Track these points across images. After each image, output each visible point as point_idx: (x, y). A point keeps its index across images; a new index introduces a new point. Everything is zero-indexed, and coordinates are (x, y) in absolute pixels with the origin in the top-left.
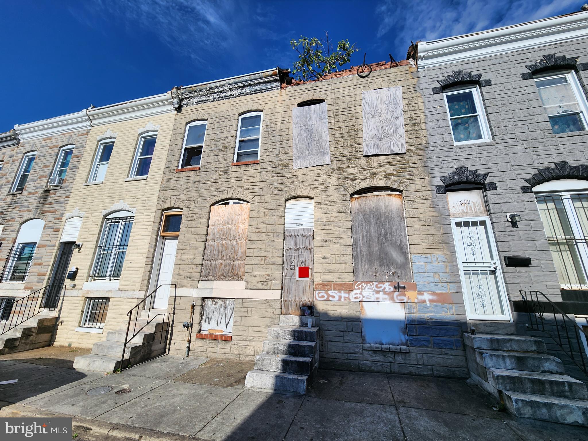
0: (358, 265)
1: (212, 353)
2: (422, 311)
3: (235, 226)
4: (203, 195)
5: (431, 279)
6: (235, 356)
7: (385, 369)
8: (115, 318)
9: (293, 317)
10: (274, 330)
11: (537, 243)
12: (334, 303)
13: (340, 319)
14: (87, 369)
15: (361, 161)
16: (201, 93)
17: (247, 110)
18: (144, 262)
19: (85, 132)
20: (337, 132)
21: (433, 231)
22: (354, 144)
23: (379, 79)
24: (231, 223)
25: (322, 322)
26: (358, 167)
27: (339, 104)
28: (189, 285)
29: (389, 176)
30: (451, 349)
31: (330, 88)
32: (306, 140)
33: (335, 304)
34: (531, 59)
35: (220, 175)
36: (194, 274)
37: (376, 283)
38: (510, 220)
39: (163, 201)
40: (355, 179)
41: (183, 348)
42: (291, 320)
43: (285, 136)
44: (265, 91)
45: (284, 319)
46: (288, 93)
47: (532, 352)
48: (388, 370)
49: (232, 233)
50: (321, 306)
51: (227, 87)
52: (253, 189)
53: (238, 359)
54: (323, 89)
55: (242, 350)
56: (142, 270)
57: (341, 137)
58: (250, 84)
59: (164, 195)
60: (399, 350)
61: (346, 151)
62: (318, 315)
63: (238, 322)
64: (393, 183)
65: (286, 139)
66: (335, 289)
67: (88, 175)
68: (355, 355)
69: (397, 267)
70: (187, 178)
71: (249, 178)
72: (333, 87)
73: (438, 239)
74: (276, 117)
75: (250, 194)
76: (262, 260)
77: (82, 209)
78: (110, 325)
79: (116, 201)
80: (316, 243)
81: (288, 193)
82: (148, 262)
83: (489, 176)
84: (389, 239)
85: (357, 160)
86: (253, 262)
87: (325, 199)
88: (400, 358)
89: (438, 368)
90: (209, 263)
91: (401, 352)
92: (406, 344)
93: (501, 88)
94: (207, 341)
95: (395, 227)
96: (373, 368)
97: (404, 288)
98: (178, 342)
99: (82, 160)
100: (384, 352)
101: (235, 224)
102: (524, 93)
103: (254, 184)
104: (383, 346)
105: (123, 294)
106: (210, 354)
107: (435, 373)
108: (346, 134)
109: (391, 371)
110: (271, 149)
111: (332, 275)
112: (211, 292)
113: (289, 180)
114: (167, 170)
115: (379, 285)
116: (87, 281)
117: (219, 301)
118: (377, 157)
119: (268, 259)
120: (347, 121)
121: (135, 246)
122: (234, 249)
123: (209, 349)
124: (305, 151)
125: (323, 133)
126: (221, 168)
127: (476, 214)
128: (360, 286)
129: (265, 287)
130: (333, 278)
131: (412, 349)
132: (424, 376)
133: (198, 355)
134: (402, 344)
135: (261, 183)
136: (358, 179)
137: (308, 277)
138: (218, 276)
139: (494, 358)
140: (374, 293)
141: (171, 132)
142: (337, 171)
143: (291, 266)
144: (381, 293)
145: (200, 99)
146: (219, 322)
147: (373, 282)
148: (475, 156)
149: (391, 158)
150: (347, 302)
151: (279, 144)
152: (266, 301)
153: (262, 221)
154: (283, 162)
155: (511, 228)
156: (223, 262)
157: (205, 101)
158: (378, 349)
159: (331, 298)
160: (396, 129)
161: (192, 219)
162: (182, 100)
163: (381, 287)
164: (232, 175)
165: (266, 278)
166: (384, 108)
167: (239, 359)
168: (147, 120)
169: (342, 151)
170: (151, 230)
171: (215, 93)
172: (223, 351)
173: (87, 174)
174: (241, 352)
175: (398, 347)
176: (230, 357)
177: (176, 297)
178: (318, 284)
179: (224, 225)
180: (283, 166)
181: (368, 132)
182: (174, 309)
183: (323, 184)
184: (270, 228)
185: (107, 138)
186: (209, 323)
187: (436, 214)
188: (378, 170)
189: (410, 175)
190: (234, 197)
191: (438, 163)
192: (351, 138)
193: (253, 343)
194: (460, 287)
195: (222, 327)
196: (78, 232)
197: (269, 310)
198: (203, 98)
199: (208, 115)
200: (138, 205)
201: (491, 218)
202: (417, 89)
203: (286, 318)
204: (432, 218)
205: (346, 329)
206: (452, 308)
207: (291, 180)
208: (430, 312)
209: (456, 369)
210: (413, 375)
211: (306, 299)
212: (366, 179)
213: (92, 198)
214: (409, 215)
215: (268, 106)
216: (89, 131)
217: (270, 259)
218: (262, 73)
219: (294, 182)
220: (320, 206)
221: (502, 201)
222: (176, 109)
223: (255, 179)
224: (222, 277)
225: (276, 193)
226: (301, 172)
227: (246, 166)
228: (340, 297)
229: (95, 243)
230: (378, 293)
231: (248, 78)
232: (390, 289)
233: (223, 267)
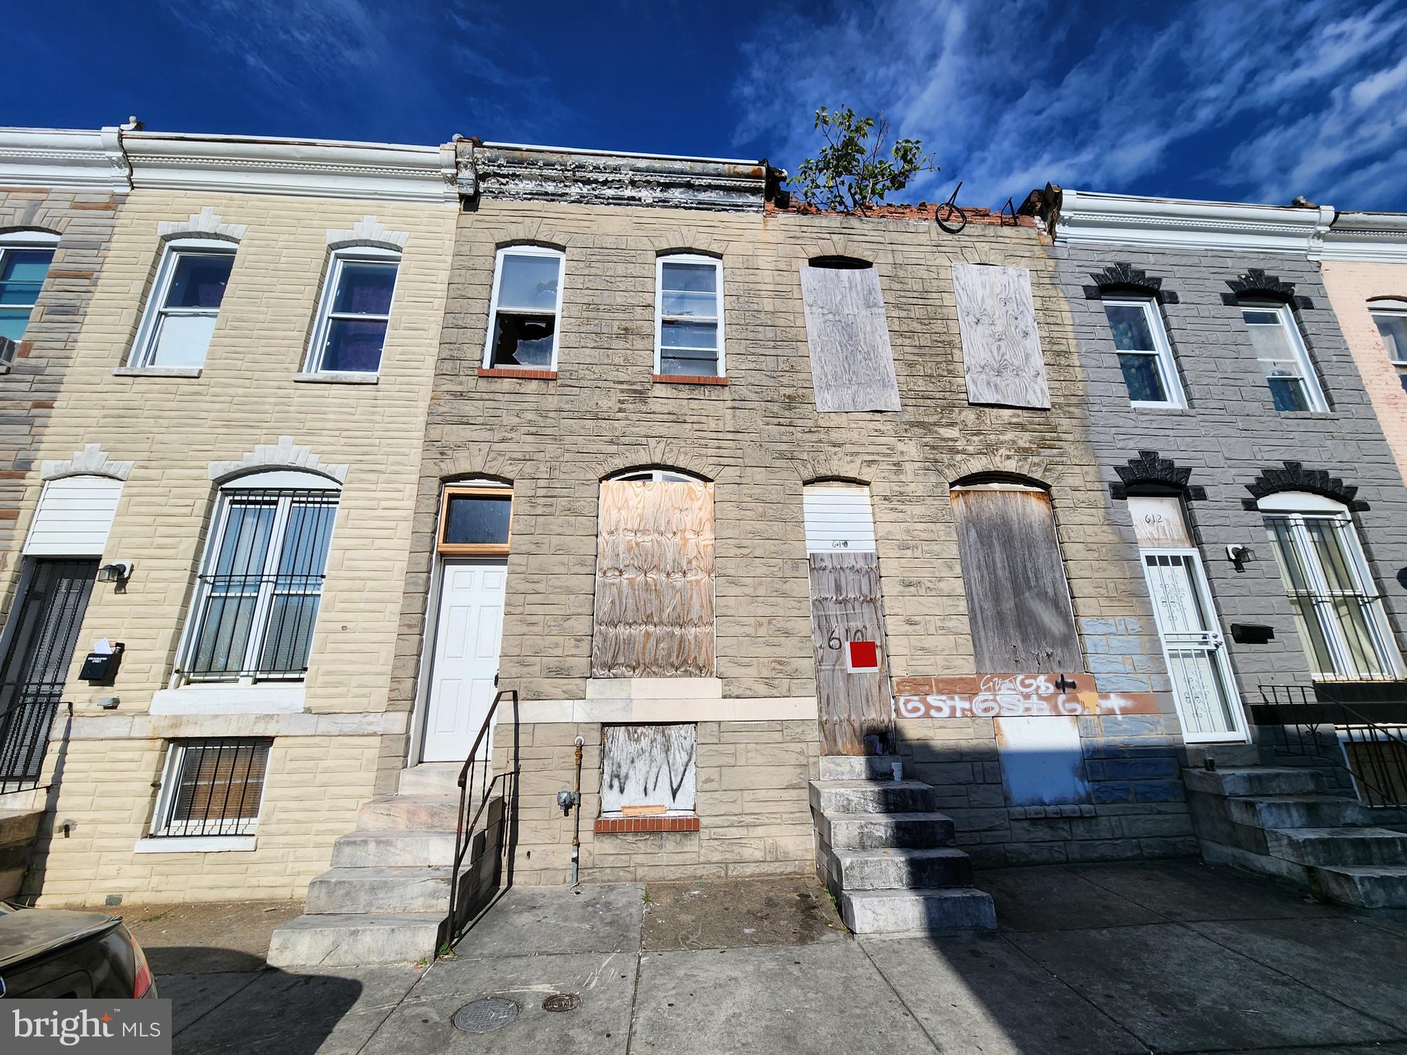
0: (979, 640)
1: (647, 869)
2: (1111, 732)
3: (678, 539)
4: (575, 448)
5: (1120, 668)
6: (713, 869)
7: (1056, 855)
8: (298, 799)
9: (851, 760)
10: (836, 794)
11: (1274, 600)
12: (941, 723)
13: (958, 757)
14: (328, 962)
15: (964, 414)
16: (546, 172)
17: (680, 245)
18: (394, 625)
19: (106, 199)
20: (907, 341)
21: (1113, 571)
22: (945, 373)
23: (983, 244)
24: (663, 529)
25: (918, 766)
26: (961, 427)
27: (906, 280)
28: (558, 692)
29: (1024, 452)
30: (1166, 801)
31: (881, 239)
32: (839, 348)
33: (945, 725)
34: (1233, 270)
35: (621, 402)
36: (571, 661)
37: (1020, 678)
38: (1233, 557)
39: (442, 454)
40: (958, 452)
41: (556, 865)
42: (848, 768)
43: (787, 329)
44: (723, 210)
45: (831, 766)
46: (783, 227)
47: (1309, 793)
48: (1063, 857)
49: (670, 555)
50: (914, 730)
51: (626, 176)
52: (719, 448)
53: (723, 874)
54: (867, 238)
55: (732, 851)
56: (387, 653)
57: (917, 354)
58: (689, 182)
59: (445, 438)
60: (1078, 814)
61: (931, 387)
62: (908, 752)
63: (713, 780)
64: (1034, 469)
65: (790, 336)
66: (940, 692)
67: (130, 343)
68: (994, 833)
69: (1054, 643)
70: (518, 398)
71: (704, 419)
72: (888, 237)
73: (1123, 587)
74: (758, 279)
75: (711, 460)
76: (761, 625)
77: (115, 450)
78: (280, 821)
79: (263, 438)
80: (889, 587)
81: (809, 466)
82: (410, 626)
83: (1192, 473)
84: (1033, 584)
85: (956, 410)
86: (738, 630)
87: (898, 489)
88: (1082, 829)
89: (1149, 841)
90: (611, 630)
91: (1082, 817)
92: (1088, 800)
93: (1195, 313)
94: (630, 838)
95: (1041, 560)
96: (1034, 856)
97: (1073, 685)
98: (537, 848)
99: (99, 288)
100: (1050, 821)
101: (675, 533)
102: (1227, 328)
103: (720, 436)
104: (1047, 808)
105: (324, 725)
106: (641, 872)
107: (1146, 852)
108: (926, 350)
109: (1068, 858)
110: (754, 354)
111: (932, 659)
112: (627, 709)
113: (808, 436)
114: (448, 366)
115: (1027, 682)
116: (165, 686)
117: (650, 731)
118: (995, 410)
119: (774, 622)
120: (926, 322)
121: (353, 579)
122: (678, 595)
123: (639, 859)
124: (839, 373)
125: (878, 338)
126: (622, 383)
127: (1175, 543)
128: (991, 684)
129: (775, 692)
130: (932, 667)
131: (1100, 809)
132: (1127, 859)
133: (605, 878)
134: (1080, 802)
135: (739, 436)
136: (963, 452)
137: (875, 665)
138: (642, 666)
139: (1274, 810)
140: (1021, 698)
141: (449, 259)
142: (916, 429)
143: (830, 640)
144: (1034, 697)
145: (539, 188)
146: (650, 786)
147: (1014, 674)
148: (1168, 433)
149: (1024, 417)
150: (968, 719)
151: (774, 347)
152: (783, 725)
153: (749, 528)
154: (789, 391)
155: (1235, 573)
156: (651, 628)
157: (553, 195)
158: (1040, 816)
159: (933, 713)
160: (1027, 357)
161: (548, 510)
162: (483, 177)
163: (1031, 685)
164: (655, 405)
165: (774, 669)
166: (999, 311)
167: (726, 874)
168: (358, 209)
169: (921, 385)
170: (408, 534)
171: (587, 182)
172: (678, 859)
173: (126, 337)
174: (728, 856)
175: (1076, 807)
176: (699, 873)
177: (517, 724)
178: (903, 682)
179: (645, 532)
180: (790, 402)
181: (972, 353)
182: (516, 759)
183: (888, 455)
184: (773, 549)
185: (200, 235)
186: (622, 791)
187: (1112, 537)
188: (1001, 438)
189: (1061, 455)
190: (669, 463)
191: (1109, 438)
192: (939, 359)
193: (759, 831)
194: (1168, 681)
195: (661, 796)
196: (108, 527)
197: (792, 746)
198: (550, 187)
199: (567, 237)
200: (351, 458)
201: (1202, 552)
202: (1057, 281)
203: (834, 763)
204: (1108, 546)
205: (971, 779)
206: (1159, 722)
207: (814, 437)
208: (1126, 731)
209: (1178, 839)
210: (1108, 861)
211: (873, 715)
212: (979, 454)
213: (159, 417)
214: (1069, 538)
215: (733, 248)
216: (119, 200)
217: (779, 623)
218: (724, 163)
219: (820, 441)
220: (887, 504)
221: (1216, 522)
222: (462, 197)
223: (721, 423)
224: (654, 669)
225: (778, 463)
226: (835, 420)
227: (693, 387)
228: (953, 709)
229: (188, 564)
230: (1027, 697)
231: (686, 166)
232: (1048, 688)
233: (652, 641)
